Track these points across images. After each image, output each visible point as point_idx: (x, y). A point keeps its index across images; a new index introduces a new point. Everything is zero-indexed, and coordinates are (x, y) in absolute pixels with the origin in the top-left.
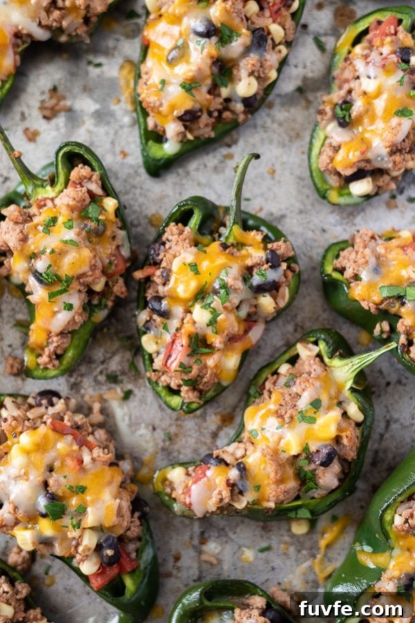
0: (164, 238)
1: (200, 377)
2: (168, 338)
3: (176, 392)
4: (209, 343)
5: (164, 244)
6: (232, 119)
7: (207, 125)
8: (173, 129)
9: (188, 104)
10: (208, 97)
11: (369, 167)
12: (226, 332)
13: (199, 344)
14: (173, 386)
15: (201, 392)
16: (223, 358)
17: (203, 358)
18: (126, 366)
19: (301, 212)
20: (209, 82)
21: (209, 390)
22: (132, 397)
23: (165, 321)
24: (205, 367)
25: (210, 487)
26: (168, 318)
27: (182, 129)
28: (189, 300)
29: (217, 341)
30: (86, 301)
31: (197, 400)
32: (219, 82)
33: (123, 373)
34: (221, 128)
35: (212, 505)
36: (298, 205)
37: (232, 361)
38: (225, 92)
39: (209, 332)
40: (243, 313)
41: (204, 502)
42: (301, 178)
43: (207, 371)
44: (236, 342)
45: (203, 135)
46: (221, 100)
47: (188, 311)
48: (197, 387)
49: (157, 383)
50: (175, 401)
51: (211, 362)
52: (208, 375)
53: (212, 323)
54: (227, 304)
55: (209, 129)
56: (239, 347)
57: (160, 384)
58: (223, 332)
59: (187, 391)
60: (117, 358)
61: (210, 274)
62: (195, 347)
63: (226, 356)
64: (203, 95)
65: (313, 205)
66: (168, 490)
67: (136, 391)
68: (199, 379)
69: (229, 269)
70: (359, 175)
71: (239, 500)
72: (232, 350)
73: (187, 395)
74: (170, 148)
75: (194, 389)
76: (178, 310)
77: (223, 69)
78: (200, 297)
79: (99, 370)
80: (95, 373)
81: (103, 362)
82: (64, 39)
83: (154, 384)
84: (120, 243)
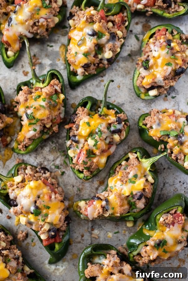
0: (77, 113)
1: (91, 166)
2: (78, 151)
3: (81, 172)
4: (94, 153)
5: (77, 115)
6: (103, 67)
7: (93, 69)
8: (80, 71)
9: (86, 61)
10: (94, 58)
11: (156, 85)
12: (101, 149)
13: (90, 154)
14: (81, 170)
15: (91, 172)
16: (100, 159)
17: (92, 159)
18: (62, 162)
19: (130, 102)
20: (94, 53)
21: (95, 171)
22: (65, 174)
23: (77, 144)
24: (93, 162)
25: (95, 208)
26: (78, 144)
27: (84, 71)
28: (87, 136)
29: (97, 152)
31: (90, 175)
32: (98, 53)
33: (61, 165)
34: (99, 70)
35: (96, 215)
36: (129, 100)
37: (103, 160)
38: (100, 57)
39: (94, 148)
40: (107, 141)
41: (93, 214)
42: (130, 89)
43: (93, 164)
44: (105, 152)
45: (92, 73)
46: (99, 59)
47: (86, 141)
48: (90, 170)
49: (74, 168)
50: (81, 176)
51: (95, 160)
52: (94, 165)
53: (95, 145)
54: (101, 138)
55: (94, 70)
56: (106, 154)
57: (76, 169)
58: (100, 149)
59: (86, 172)
60: (59, 159)
61: (94, 126)
62: (89, 155)
63: (101, 158)
64: (91, 57)
65: (135, 99)
66: (79, 210)
67: (66, 172)
68: (90, 167)
69: (102, 124)
70: (152, 88)
71: (106, 213)
72: (103, 155)
73: (86, 173)
74: (79, 78)
75: (89, 171)
76: (82, 140)
77: (99, 48)
78: (91, 135)
79: (52, 164)
80: (50, 165)
81: (53, 161)
82: (38, 37)
83: (73, 169)
84: (61, 112)
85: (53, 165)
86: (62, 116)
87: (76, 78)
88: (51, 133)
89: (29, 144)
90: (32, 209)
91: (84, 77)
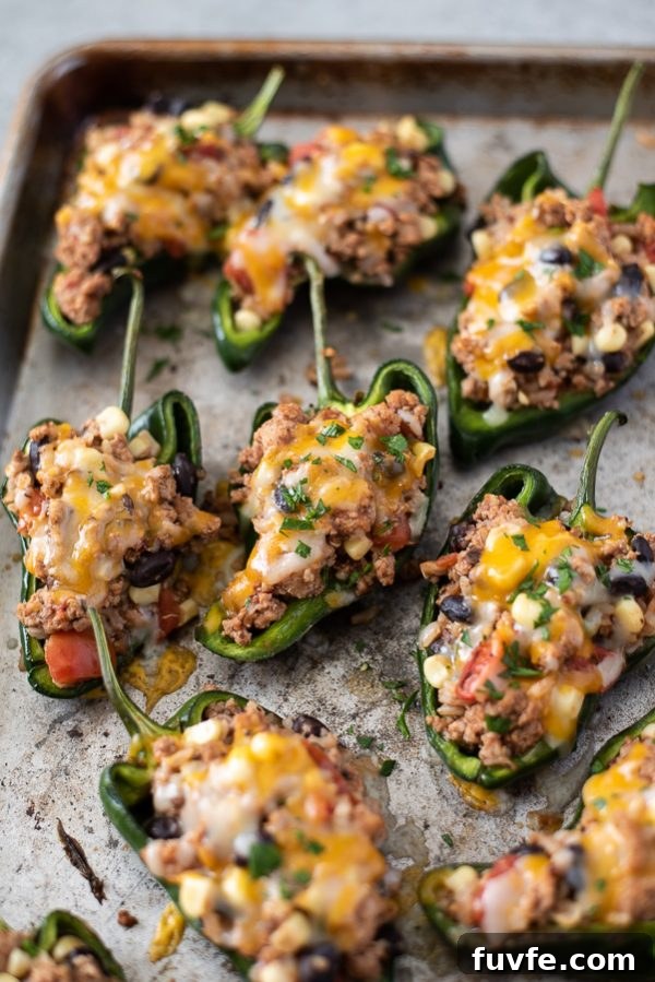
0: (475, 517)
1: (515, 713)
2: (465, 655)
3: (469, 750)
4: (534, 661)
5: (475, 523)
6: (586, 387)
7: (548, 387)
8: (499, 382)
9: (526, 344)
10: (555, 344)
12: (564, 638)
13: (518, 661)
14: (469, 737)
15: (515, 752)
16: (555, 690)
17: (524, 684)
18: (393, 725)
20: (556, 324)
21: (529, 748)
22: (395, 772)
23: (466, 628)
24: (526, 697)
25: (518, 889)
26: (470, 623)
27: (513, 385)
28: (507, 592)
29: (547, 655)
30: (332, 562)
31: (508, 762)
32: (571, 328)
33: (385, 735)
34: (570, 399)
35: (519, 921)
37: (568, 700)
38: (578, 344)
39: (537, 637)
40: (595, 622)
41: (505, 913)
43: (527, 705)
44: (577, 669)
45: (542, 403)
46: (572, 357)
47: (504, 608)
48: (508, 739)
49: (441, 734)
50: (469, 766)
51: (536, 689)
52: (529, 710)
53: (541, 623)
54: (569, 593)
55: (552, 394)
56: (583, 679)
57: (447, 736)
58: (560, 639)
59: (493, 740)
60: (378, 713)
61: (545, 552)
62: (512, 664)
63: (560, 689)
64: (548, 340)
66: (444, 903)
67: (403, 764)
68: (513, 717)
69: (573, 549)
71: (565, 911)
72: (570, 681)
73: (492, 751)
74: (494, 418)
75: (503, 741)
76: (489, 608)
77: (577, 314)
78: (525, 586)
79: (346, 727)
80: (340, 732)
81: (354, 717)
82: (356, 278)
83: (436, 736)
84: (413, 510)
85: (350, 731)
86: (416, 527)
87: (481, 418)
88: (361, 586)
89: (269, 615)
90: (244, 844)
91: (510, 419)
